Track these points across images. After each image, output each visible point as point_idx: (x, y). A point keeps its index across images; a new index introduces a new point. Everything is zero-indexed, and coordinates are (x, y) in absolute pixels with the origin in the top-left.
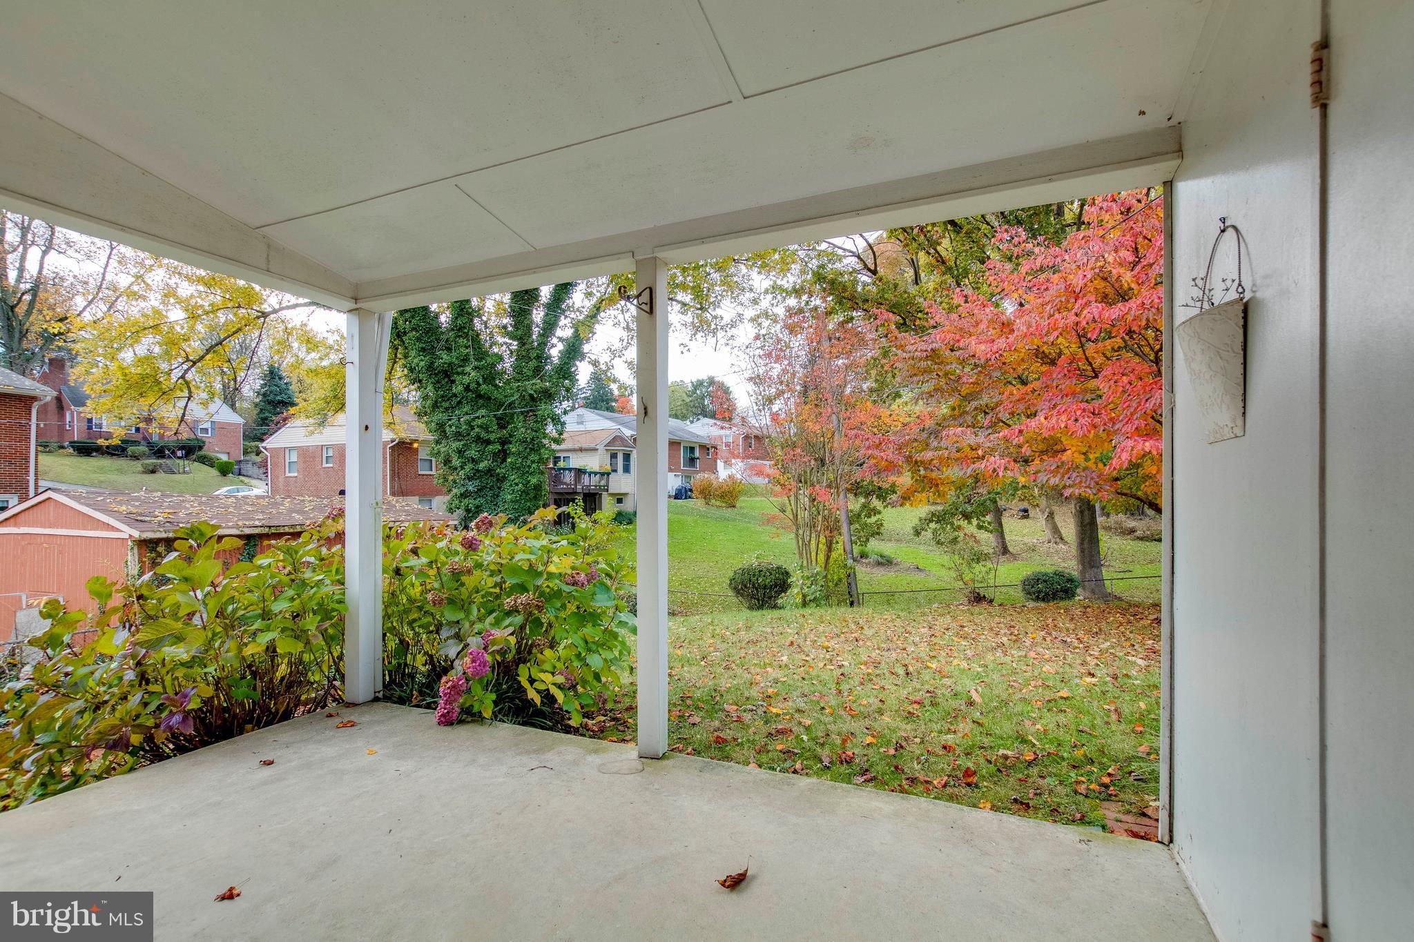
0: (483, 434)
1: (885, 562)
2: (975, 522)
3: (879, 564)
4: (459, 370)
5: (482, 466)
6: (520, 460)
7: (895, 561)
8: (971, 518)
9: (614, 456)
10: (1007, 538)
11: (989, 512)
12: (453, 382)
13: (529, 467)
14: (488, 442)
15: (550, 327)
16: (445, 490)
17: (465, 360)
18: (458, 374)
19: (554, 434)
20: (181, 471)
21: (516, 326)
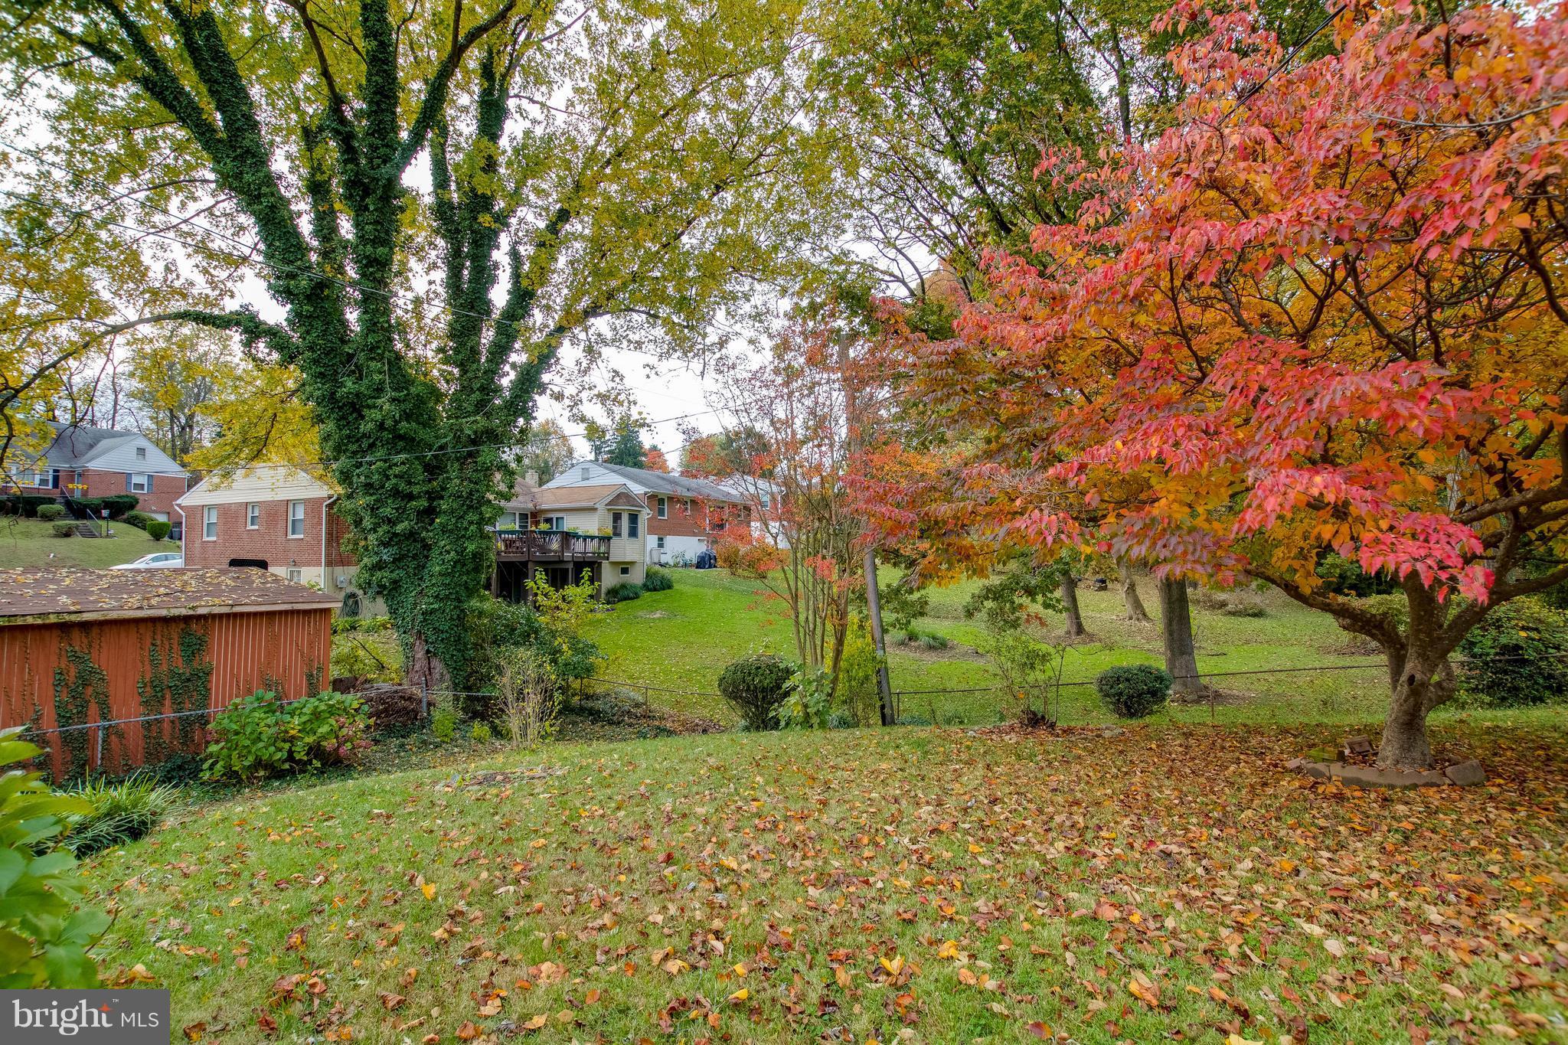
0: (402, 486)
1: (939, 645)
2: (1040, 598)
3: (931, 648)
4: (369, 402)
5: (399, 528)
6: (453, 520)
7: (950, 644)
8: (1036, 594)
9: (617, 517)
10: (1082, 613)
11: (1057, 585)
12: (363, 417)
13: (466, 529)
14: (411, 497)
15: (501, 350)
16: (355, 559)
17: (379, 390)
18: (369, 407)
19: (503, 487)
20: (104, 533)
21: (456, 351)
